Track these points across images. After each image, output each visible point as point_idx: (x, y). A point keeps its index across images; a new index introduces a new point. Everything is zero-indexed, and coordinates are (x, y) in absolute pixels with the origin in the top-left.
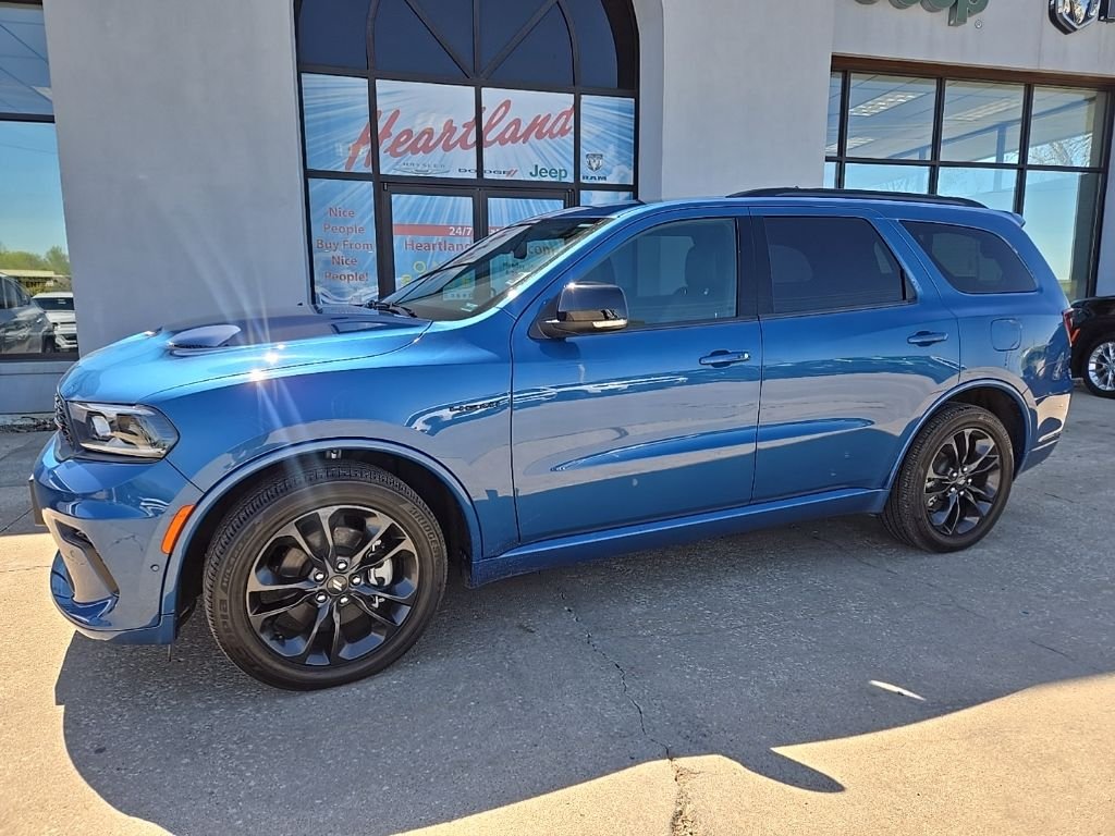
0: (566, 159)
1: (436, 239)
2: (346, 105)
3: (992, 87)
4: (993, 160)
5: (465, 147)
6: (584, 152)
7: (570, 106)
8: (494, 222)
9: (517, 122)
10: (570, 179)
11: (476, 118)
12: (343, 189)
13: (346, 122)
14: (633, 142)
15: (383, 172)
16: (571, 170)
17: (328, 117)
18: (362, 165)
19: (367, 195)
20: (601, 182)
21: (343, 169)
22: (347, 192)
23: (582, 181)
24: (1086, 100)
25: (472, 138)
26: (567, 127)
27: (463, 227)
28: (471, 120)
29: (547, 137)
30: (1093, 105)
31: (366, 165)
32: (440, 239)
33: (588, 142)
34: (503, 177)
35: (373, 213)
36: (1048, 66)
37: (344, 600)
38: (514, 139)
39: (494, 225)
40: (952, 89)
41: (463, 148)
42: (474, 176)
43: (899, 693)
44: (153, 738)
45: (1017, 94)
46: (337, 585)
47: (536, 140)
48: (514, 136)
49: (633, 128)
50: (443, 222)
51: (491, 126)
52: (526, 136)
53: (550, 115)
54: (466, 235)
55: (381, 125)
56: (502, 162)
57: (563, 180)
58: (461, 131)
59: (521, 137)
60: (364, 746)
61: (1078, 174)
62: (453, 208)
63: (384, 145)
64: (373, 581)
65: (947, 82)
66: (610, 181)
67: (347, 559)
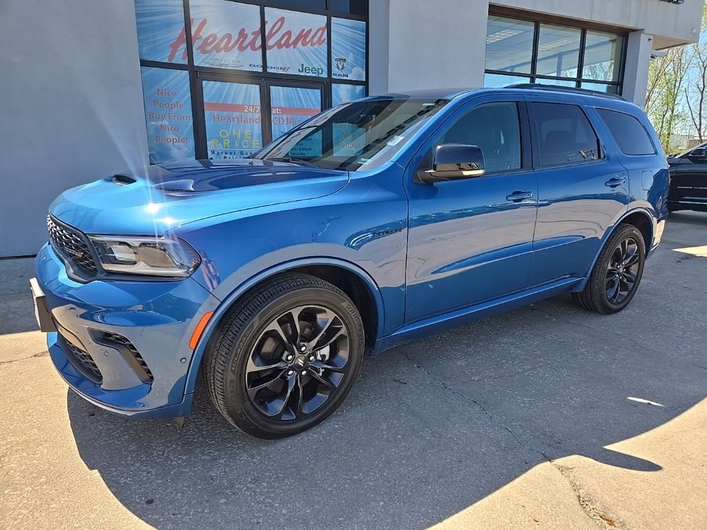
0: (321, 61)
1: (236, 114)
2: (168, 13)
3: (562, 30)
4: (555, 75)
5: (254, 49)
6: (334, 57)
7: (324, 25)
8: (274, 103)
9: (289, 33)
10: (325, 75)
11: (261, 28)
12: (167, 75)
13: (168, 25)
14: (365, 51)
15: (196, 64)
16: (325, 69)
17: (152, 21)
18: (180, 58)
19: (186, 79)
20: (345, 78)
21: (166, 61)
22: (171, 77)
23: (333, 77)
24: (611, 41)
25: (259, 42)
26: (322, 39)
27: (253, 106)
28: (258, 30)
29: (309, 45)
30: (615, 44)
31: (184, 59)
32: (238, 114)
33: (336, 50)
34: (281, 72)
35: (190, 94)
36: (597, 18)
37: (304, 373)
38: (287, 45)
39: (275, 106)
40: (543, 29)
41: (253, 50)
42: (260, 70)
43: (648, 403)
44: (186, 487)
45: (577, 35)
46: (301, 362)
47: (302, 47)
48: (288, 42)
49: (365, 42)
50: (240, 102)
51: (271, 35)
52: (295, 43)
53: (311, 30)
54: (255, 112)
55: (194, 30)
56: (280, 61)
57: (320, 76)
58: (250, 38)
59: (292, 43)
60: (346, 475)
61: (606, 85)
62: (246, 93)
63: (196, 45)
64: (319, 358)
65: (541, 25)
66: (350, 78)
67: (306, 344)
